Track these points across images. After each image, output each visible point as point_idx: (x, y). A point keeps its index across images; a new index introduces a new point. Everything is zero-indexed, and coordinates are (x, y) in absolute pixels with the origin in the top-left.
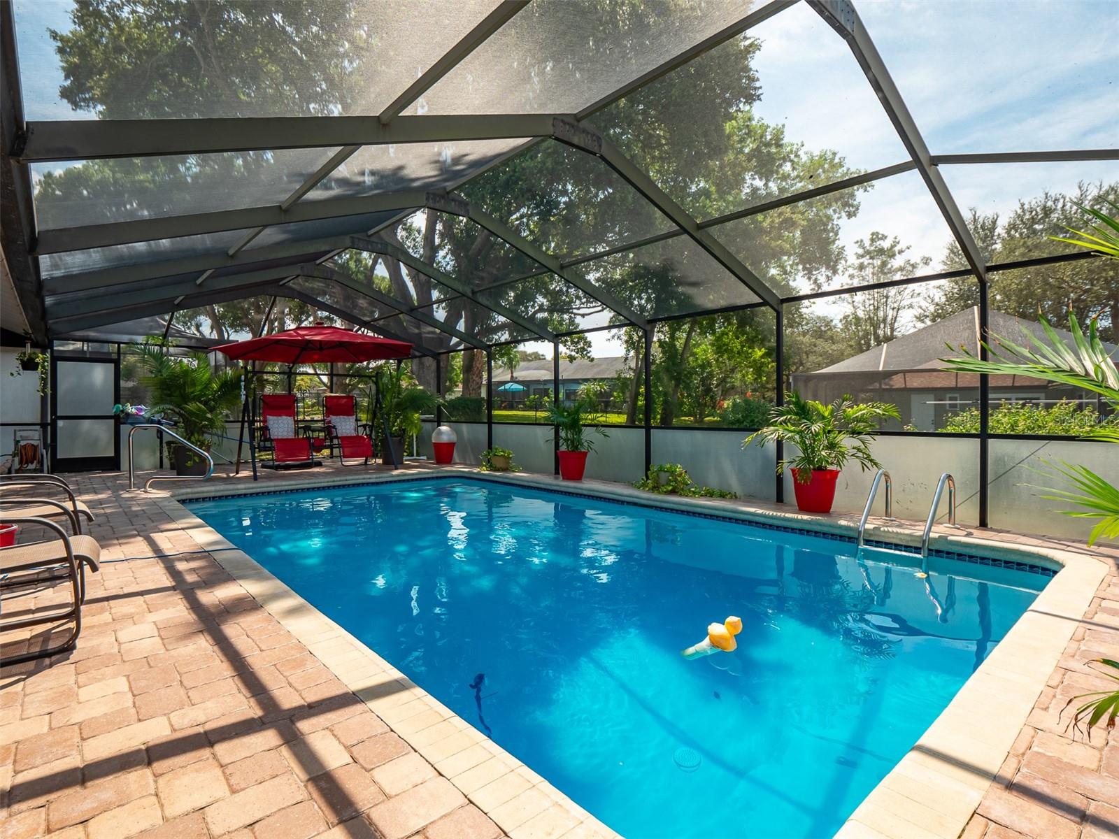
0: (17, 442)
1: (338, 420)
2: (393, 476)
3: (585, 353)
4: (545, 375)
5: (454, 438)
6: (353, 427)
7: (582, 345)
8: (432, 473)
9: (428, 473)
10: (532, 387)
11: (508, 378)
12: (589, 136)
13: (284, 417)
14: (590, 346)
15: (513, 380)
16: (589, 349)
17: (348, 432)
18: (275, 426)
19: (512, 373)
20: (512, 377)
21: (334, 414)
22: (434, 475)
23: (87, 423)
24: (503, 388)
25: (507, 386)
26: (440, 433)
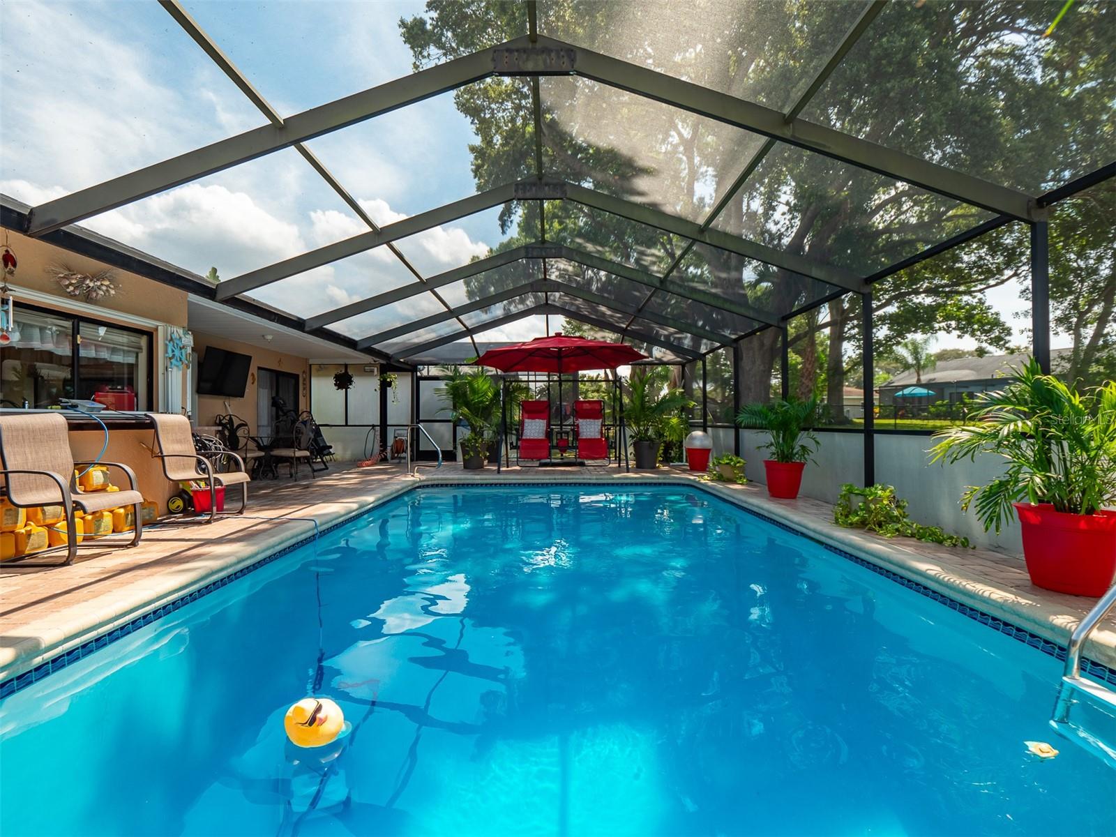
0: (395, 437)
1: (584, 423)
2: (613, 479)
3: (1002, 343)
4: (967, 376)
5: (708, 443)
6: (597, 430)
7: (997, 334)
8: (658, 478)
9: (653, 478)
10: (947, 392)
11: (914, 381)
12: (553, 55)
13: (537, 420)
14: (1009, 334)
15: (919, 384)
16: (1007, 338)
17: (592, 434)
18: (529, 427)
19: (919, 375)
20: (919, 380)
21: (581, 418)
22: (660, 481)
23: (437, 424)
24: (901, 393)
25: (907, 391)
26: (693, 438)
